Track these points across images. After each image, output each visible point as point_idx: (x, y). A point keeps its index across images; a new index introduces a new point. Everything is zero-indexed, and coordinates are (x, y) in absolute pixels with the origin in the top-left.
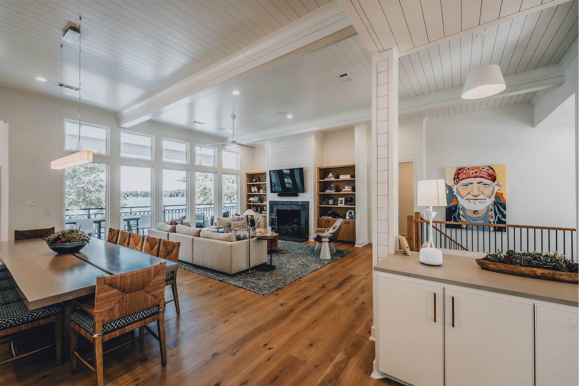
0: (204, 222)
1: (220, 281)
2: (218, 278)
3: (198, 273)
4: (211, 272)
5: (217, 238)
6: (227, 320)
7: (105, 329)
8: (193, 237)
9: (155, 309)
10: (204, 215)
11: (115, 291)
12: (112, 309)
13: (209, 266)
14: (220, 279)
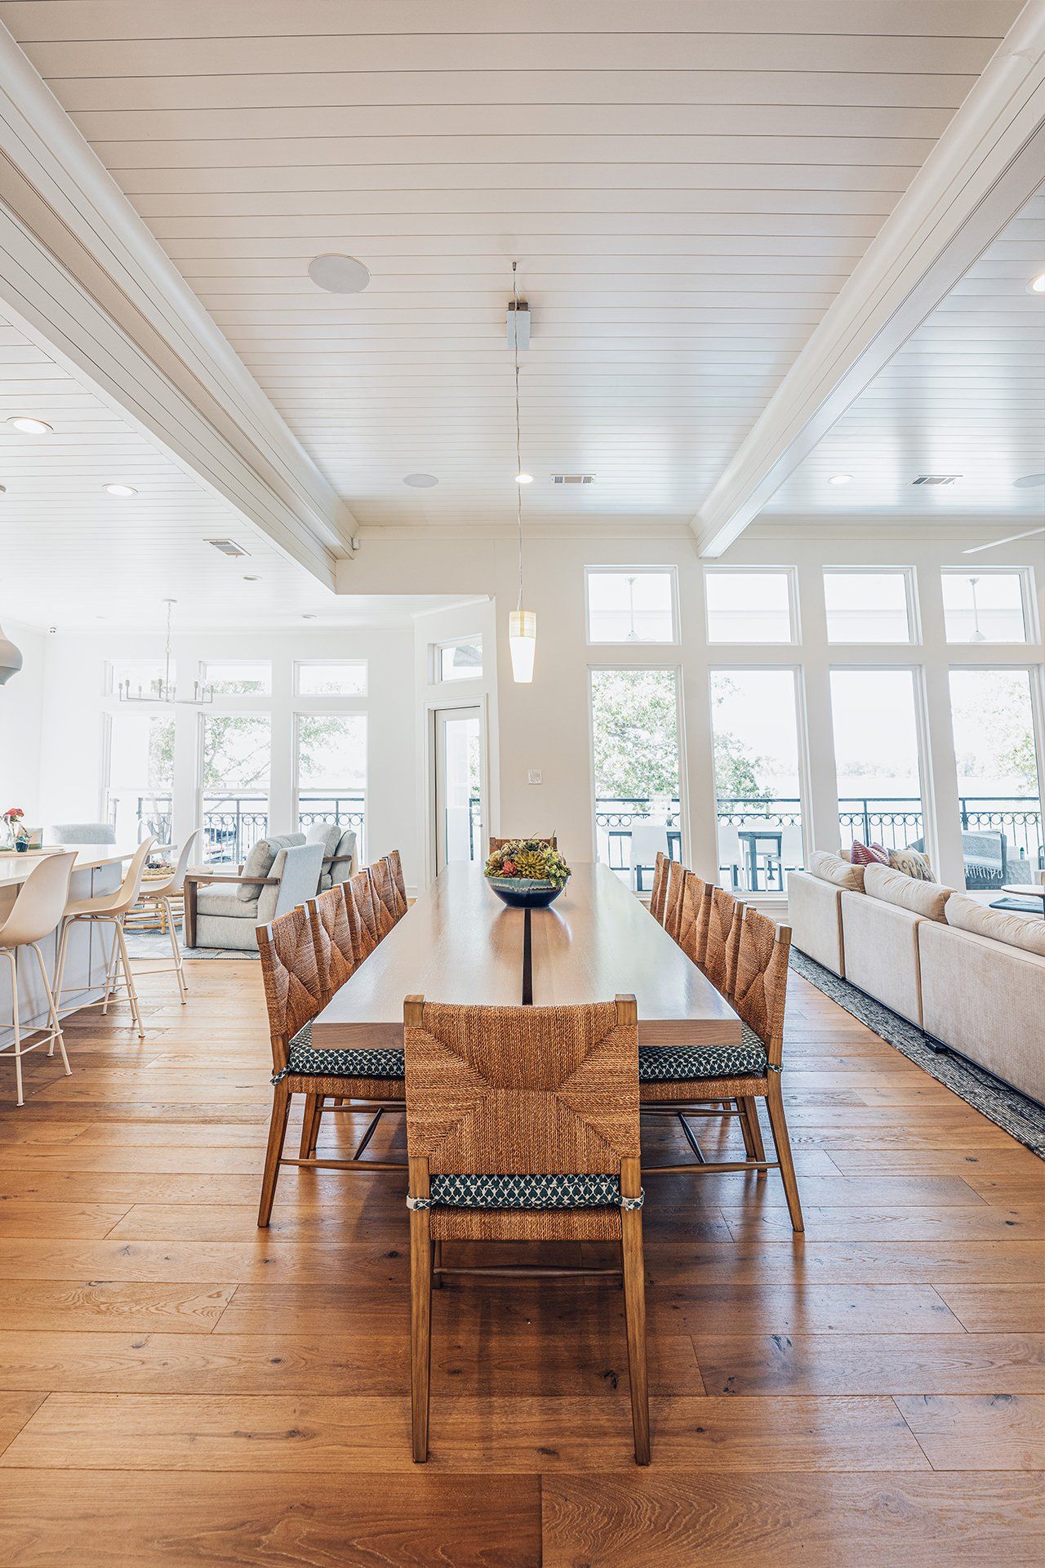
0: (1004, 867)
1: (1027, 1145)
2: (1018, 1130)
3: (936, 1074)
4: (994, 1089)
5: (1012, 940)
6: (1006, 1396)
7: (437, 1192)
8: (917, 917)
9: (604, 1188)
10: (1003, 838)
11: (457, 1065)
12: (453, 1126)
13: (983, 1058)
14: (1028, 1137)
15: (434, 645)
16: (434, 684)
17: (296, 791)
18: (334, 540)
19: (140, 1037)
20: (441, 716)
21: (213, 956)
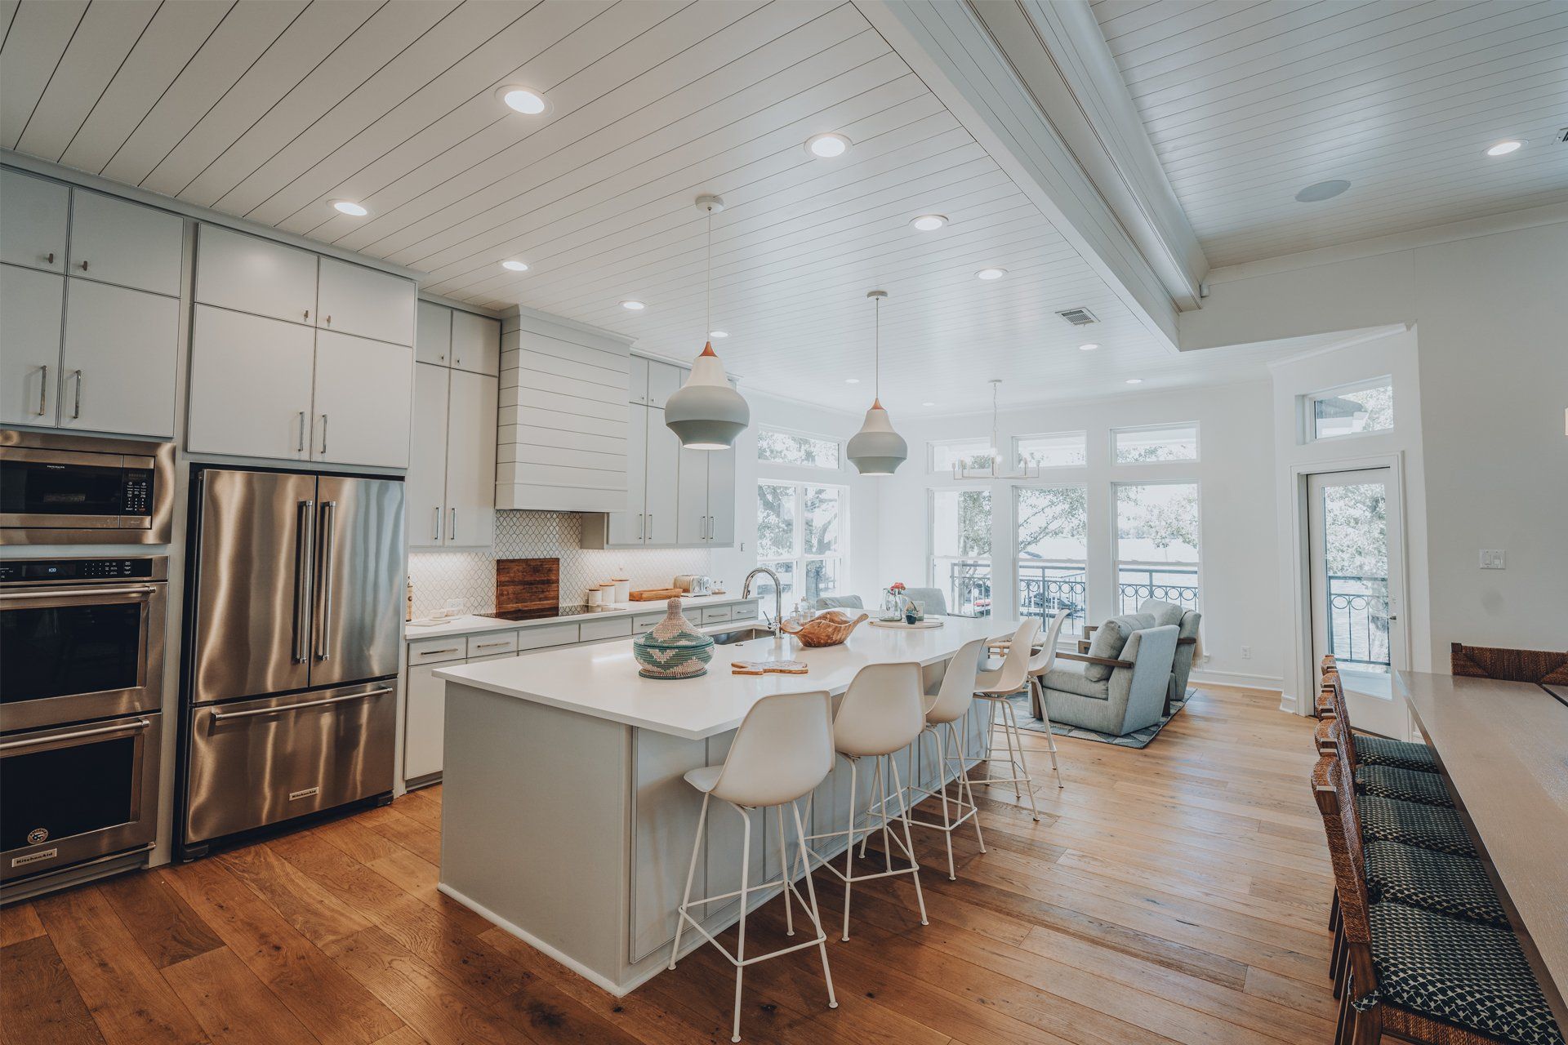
15: (1303, 396)
16: (1304, 443)
17: (1115, 563)
18: (1182, 285)
19: (1034, 820)
20: (1315, 482)
21: (1065, 733)
